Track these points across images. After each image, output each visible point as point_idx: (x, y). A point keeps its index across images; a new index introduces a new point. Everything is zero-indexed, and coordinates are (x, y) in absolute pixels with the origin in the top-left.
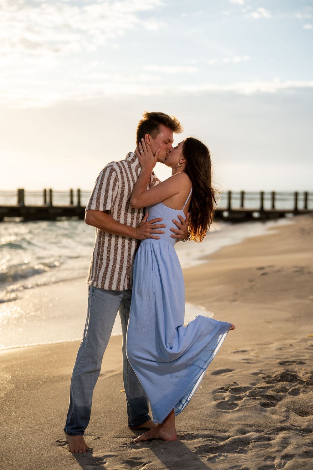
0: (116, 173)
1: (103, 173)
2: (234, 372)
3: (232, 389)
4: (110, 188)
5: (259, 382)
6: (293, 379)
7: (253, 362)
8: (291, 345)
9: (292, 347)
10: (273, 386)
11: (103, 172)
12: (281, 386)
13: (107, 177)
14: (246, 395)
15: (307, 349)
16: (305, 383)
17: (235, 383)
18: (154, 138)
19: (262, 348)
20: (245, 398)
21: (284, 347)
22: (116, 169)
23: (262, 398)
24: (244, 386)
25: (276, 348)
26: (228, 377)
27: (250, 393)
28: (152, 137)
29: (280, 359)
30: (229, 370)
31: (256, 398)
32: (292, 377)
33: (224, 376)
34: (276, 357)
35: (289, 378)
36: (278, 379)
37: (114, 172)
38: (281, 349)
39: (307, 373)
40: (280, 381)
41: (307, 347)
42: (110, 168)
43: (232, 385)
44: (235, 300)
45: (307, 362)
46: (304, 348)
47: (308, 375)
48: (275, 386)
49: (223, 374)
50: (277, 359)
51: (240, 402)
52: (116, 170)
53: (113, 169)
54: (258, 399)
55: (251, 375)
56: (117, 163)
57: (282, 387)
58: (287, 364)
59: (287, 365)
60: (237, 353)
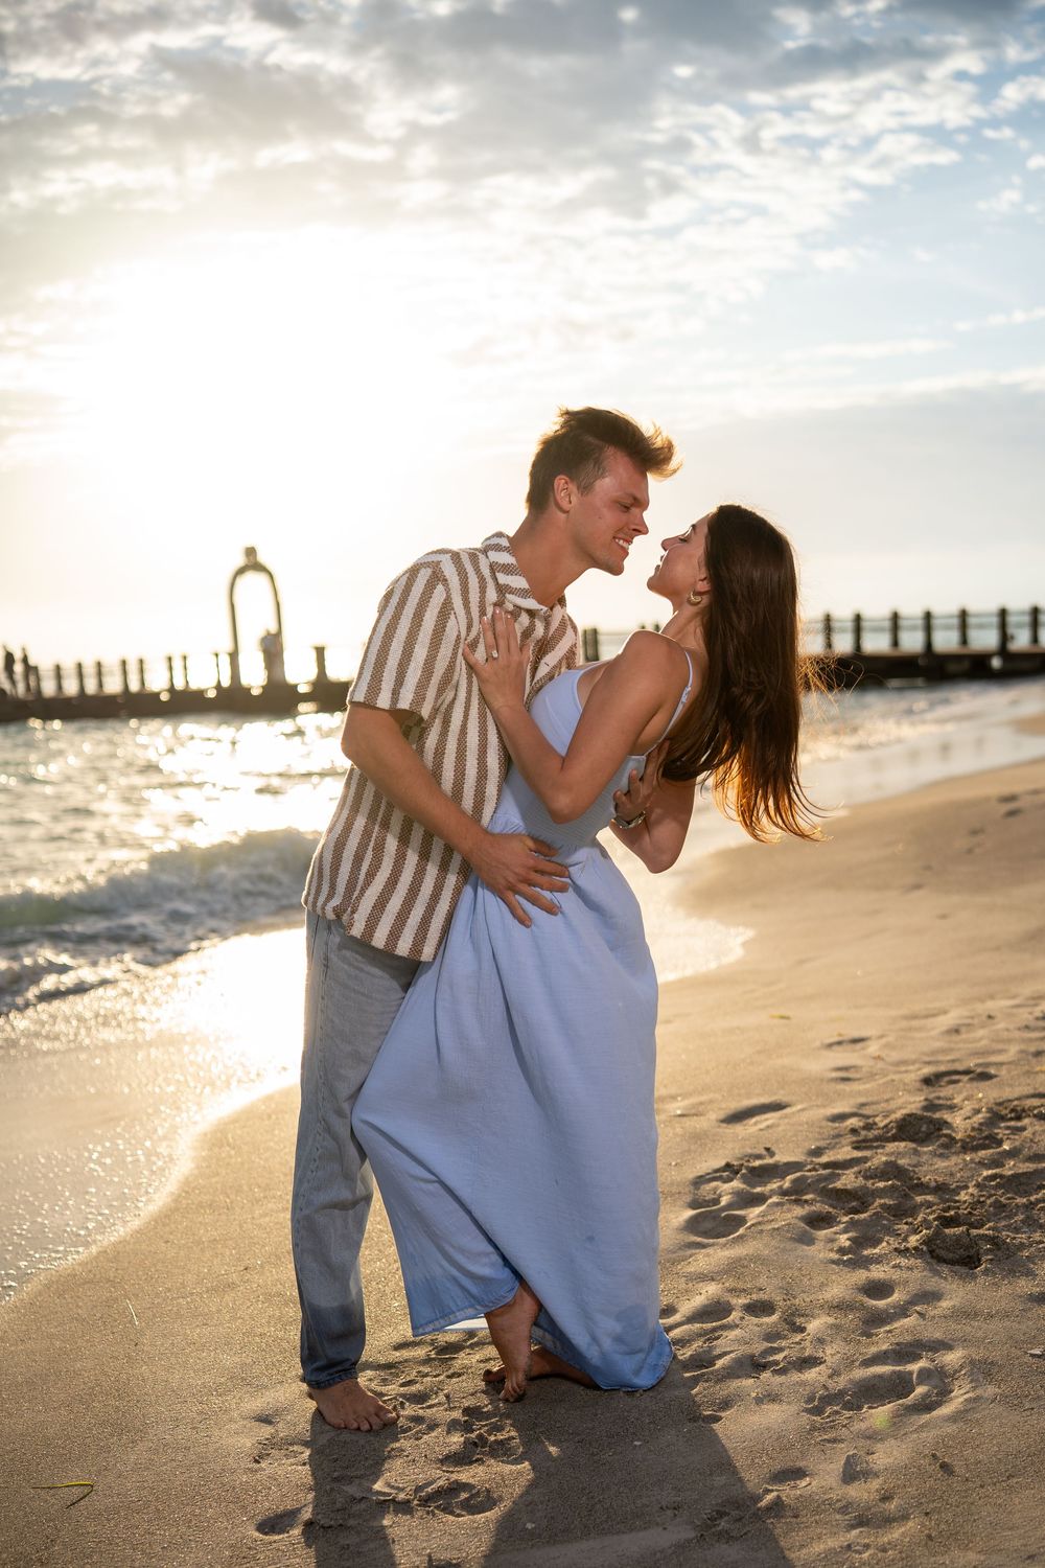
0: (448, 591)
1: (407, 583)
2: (787, 1111)
3: (752, 1170)
4: (420, 639)
5: (836, 1143)
6: (932, 1133)
7: (858, 1076)
8: (990, 1017)
9: (990, 1021)
10: (866, 1157)
11: (405, 578)
12: (884, 1159)
13: (417, 601)
14: (780, 1187)
15: (1027, 1027)
16: (959, 1145)
17: (768, 1149)
18: (585, 489)
19: (910, 1029)
20: (775, 1199)
21: (969, 1025)
22: (447, 577)
23: (818, 1199)
24: (785, 1161)
25: (944, 1028)
26: (761, 1130)
27: (794, 1182)
28: (578, 489)
29: (936, 1063)
30: (777, 1107)
31: (800, 1200)
32: (931, 1126)
33: (755, 1124)
34: (927, 1059)
35: (924, 1128)
36: (890, 1134)
37: (440, 587)
38: (957, 1031)
39: (978, 1111)
40: (894, 1139)
41: (1024, 1024)
42: (429, 571)
43: (759, 1157)
44: (918, 887)
45: (1003, 1072)
46: (1019, 1025)
47: (980, 1116)
48: (872, 1157)
49: (754, 1120)
50: (929, 1063)
51: (753, 1213)
52: (446, 580)
53: (437, 577)
54: (806, 1201)
55: (824, 1123)
56: (456, 557)
57: (887, 1163)
58: (946, 1079)
59: (942, 1084)
60: (835, 1048)
